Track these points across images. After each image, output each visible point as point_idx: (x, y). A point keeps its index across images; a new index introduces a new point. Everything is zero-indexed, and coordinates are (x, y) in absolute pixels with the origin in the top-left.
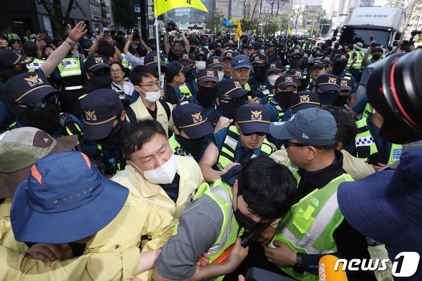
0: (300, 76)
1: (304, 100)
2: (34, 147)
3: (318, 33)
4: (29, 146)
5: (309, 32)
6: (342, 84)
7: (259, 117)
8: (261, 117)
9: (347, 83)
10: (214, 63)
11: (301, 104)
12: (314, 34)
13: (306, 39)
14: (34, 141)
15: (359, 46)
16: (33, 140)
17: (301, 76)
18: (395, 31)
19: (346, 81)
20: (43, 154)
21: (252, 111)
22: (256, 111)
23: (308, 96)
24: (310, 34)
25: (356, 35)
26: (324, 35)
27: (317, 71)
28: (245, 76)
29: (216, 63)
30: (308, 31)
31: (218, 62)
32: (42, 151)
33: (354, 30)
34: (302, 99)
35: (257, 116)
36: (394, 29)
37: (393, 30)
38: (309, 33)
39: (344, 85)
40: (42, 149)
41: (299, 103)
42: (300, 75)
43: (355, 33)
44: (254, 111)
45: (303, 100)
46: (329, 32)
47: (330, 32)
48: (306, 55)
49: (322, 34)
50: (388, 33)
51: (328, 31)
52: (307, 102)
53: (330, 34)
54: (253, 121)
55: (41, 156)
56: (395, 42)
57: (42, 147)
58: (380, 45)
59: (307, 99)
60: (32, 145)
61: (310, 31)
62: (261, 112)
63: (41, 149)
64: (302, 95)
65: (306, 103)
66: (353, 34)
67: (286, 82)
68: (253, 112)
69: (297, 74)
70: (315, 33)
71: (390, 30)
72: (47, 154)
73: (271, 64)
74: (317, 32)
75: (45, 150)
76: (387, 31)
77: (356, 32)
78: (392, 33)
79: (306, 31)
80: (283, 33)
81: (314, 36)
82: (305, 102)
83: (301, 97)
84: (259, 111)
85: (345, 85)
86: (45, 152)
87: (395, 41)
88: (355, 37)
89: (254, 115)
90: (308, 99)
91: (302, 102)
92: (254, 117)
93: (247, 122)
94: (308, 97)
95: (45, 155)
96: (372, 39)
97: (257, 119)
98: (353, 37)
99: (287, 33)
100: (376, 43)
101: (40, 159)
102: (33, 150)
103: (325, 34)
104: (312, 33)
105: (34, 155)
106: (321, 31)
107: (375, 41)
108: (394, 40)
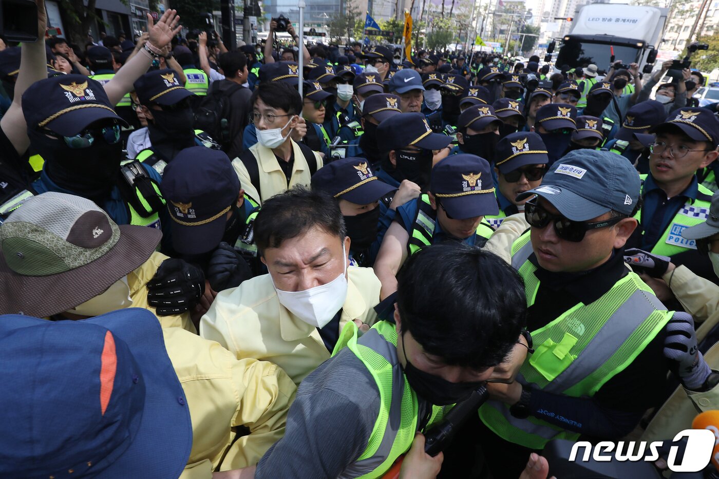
0: (516, 109)
1: (519, 149)
2: (68, 244)
3: (516, 49)
4: (59, 239)
5: (501, 46)
6: (589, 126)
7: (477, 185)
8: (480, 185)
9: (596, 126)
10: (368, 83)
11: (516, 156)
12: (509, 50)
13: (499, 56)
14: (73, 230)
15: (590, 70)
16: (70, 229)
17: (518, 111)
18: (647, 47)
19: (596, 122)
20: (81, 260)
21: (463, 175)
22: (472, 174)
23: (525, 140)
24: (504, 50)
25: (583, 53)
26: (525, 53)
27: (538, 103)
28: (416, 106)
29: (370, 83)
30: (500, 44)
31: (374, 82)
32: (81, 253)
33: (582, 44)
34: (516, 147)
35: (472, 183)
36: (647, 45)
37: (645, 46)
38: (502, 49)
39: (591, 128)
40: (82, 250)
41: (512, 156)
42: (516, 107)
43: (582, 48)
44: (467, 174)
45: (517, 149)
46: (533, 48)
47: (536, 49)
48: (515, 79)
49: (522, 50)
50: (637, 50)
51: (533, 46)
52: (527, 152)
53: (536, 51)
54: (467, 193)
55: (76, 264)
56: (646, 66)
57: (83, 247)
58: (627, 67)
59: (524, 147)
60: (65, 237)
61: (504, 46)
62: (479, 175)
63: (80, 249)
64: (515, 141)
65: (524, 154)
66: (580, 51)
67: (482, 117)
68: (464, 177)
69: (512, 106)
70: (511, 49)
71: (640, 45)
72: (89, 261)
73: (470, 90)
74: (515, 47)
75: (88, 253)
76: (635, 47)
77: (584, 46)
78: (643, 50)
79: (498, 45)
80: (459, 48)
81: (509, 55)
82: (521, 153)
83: (513, 144)
84: (475, 173)
85: (593, 128)
86: (86, 256)
87: (647, 64)
88: (581, 56)
89: (468, 182)
90: (527, 146)
91: (516, 153)
92: (468, 185)
93: (455, 195)
94: (526, 143)
95: (84, 263)
96: (613, 59)
97: (473, 188)
98: (578, 57)
99: (465, 48)
100: (621, 63)
101: (73, 269)
102: (63, 248)
103: (527, 51)
104: (507, 48)
105: (64, 258)
106: (522, 45)
107: (621, 61)
108: (644, 63)
